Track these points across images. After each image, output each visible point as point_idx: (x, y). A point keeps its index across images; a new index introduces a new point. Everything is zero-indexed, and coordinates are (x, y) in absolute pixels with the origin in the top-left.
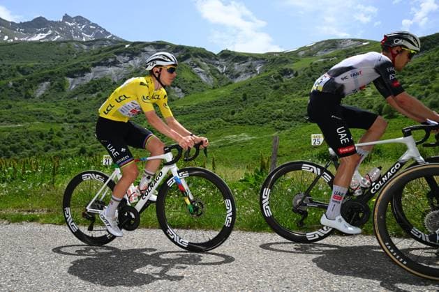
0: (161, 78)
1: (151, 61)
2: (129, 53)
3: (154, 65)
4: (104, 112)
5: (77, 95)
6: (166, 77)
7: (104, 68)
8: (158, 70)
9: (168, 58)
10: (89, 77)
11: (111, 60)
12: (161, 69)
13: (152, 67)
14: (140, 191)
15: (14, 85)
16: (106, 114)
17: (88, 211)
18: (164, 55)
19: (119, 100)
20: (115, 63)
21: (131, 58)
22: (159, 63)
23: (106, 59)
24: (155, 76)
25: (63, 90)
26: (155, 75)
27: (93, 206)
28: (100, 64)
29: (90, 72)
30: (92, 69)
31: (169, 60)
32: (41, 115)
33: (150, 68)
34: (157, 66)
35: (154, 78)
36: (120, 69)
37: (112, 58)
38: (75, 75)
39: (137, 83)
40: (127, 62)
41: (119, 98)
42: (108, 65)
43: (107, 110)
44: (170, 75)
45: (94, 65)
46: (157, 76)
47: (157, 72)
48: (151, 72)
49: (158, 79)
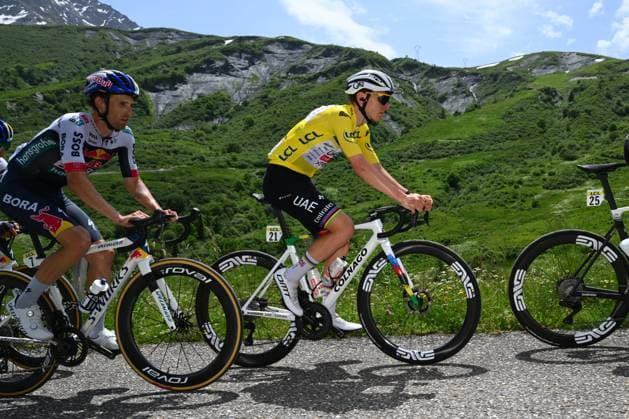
0: (366, 109)
1: (356, 81)
2: (246, 52)
3: (360, 88)
4: (280, 157)
5: (180, 122)
6: (373, 107)
7: (208, 77)
8: (365, 96)
9: (383, 81)
10: (186, 92)
11: (219, 64)
12: (369, 96)
13: (356, 91)
14: (332, 278)
15: (45, 99)
16: (284, 160)
17: (246, 313)
18: (376, 75)
19: (306, 140)
20: (226, 70)
21: (252, 63)
22: (367, 85)
23: (209, 62)
24: (358, 105)
25: (148, 113)
26: (359, 102)
27: (251, 307)
28: (198, 69)
29: (185, 83)
30: (188, 77)
31: (382, 84)
32: (175, 152)
33: (351, 91)
34: (364, 90)
35: (357, 107)
36: (238, 80)
37: (221, 60)
38: (157, 87)
39: (333, 114)
40: (246, 68)
41: (306, 137)
42: (214, 72)
43: (285, 154)
44: (381, 105)
45: (190, 71)
46: (361, 103)
47: (362, 99)
48: (353, 98)
49: (362, 110)
